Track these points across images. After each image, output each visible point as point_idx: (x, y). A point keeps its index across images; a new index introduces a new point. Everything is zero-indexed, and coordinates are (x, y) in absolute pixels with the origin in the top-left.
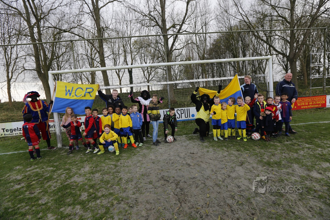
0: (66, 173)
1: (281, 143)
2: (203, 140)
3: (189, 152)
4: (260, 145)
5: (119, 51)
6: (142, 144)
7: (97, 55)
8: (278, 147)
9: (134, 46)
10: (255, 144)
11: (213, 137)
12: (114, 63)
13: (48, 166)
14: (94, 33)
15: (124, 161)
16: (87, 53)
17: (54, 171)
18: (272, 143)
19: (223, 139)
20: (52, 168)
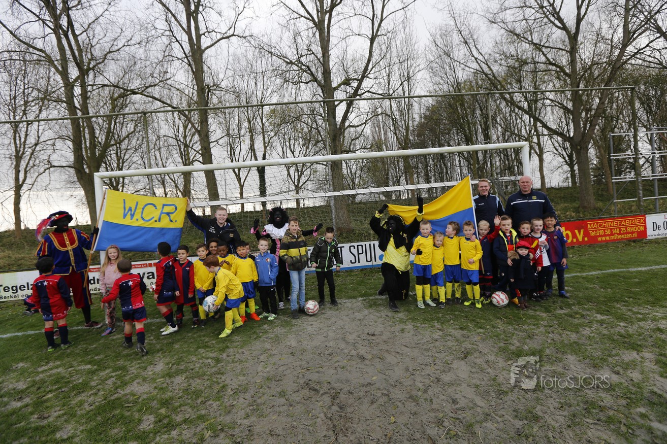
0: (116, 375)
1: (549, 311)
2: (396, 307)
3: (366, 331)
4: (506, 318)
5: (239, 131)
6: (274, 315)
7: (196, 137)
8: (542, 320)
9: (270, 120)
10: (498, 315)
11: (416, 300)
12: (229, 153)
13: (81, 362)
14: (191, 95)
15: (236, 350)
16: (177, 134)
17: (93, 372)
18: (531, 312)
19: (435, 305)
20: (89, 366)
